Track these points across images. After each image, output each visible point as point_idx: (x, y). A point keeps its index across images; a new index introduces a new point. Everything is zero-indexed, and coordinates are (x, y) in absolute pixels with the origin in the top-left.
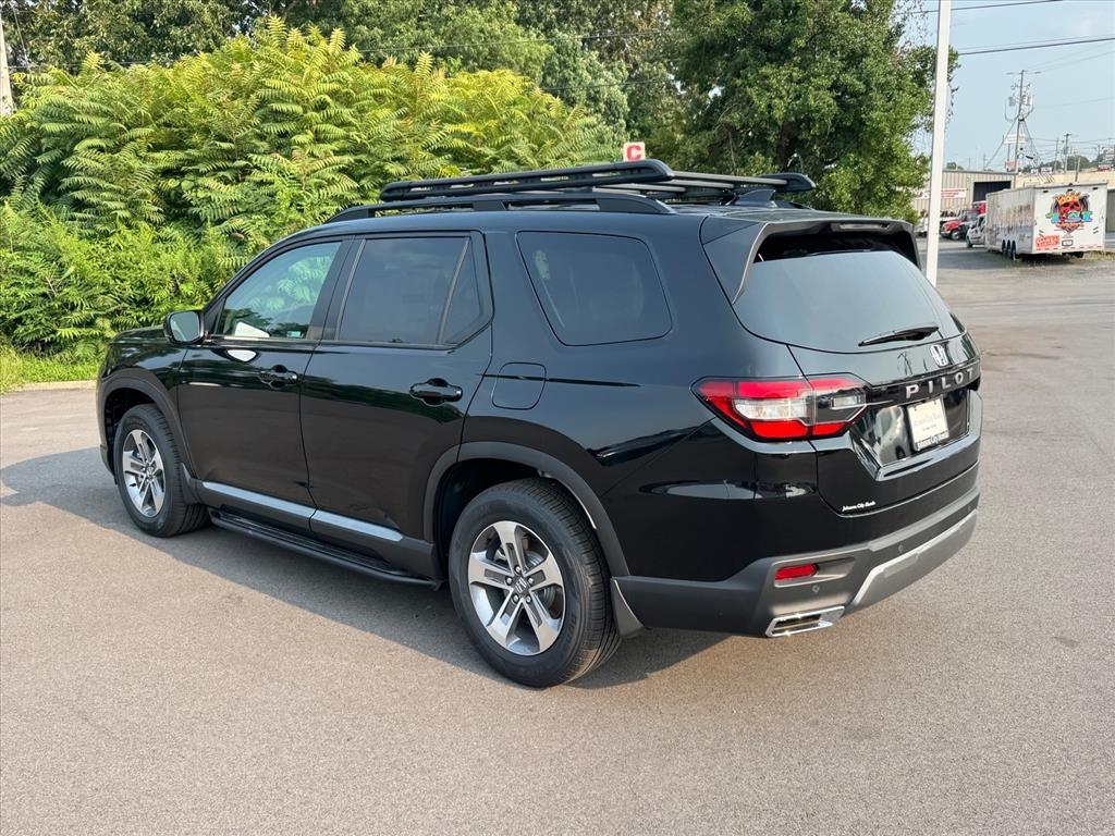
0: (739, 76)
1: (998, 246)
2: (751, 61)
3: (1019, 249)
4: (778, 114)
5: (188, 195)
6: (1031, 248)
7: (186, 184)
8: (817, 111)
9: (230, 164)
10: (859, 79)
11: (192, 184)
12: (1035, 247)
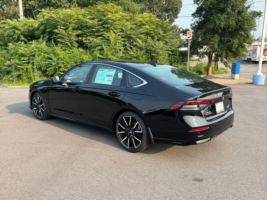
0: (211, 16)
1: (246, 59)
2: (215, 13)
3: (252, 60)
4: (222, 26)
5: (84, 41)
6: (256, 60)
7: (84, 39)
8: (231, 25)
9: (93, 34)
10: (242, 18)
11: (85, 39)
12: (257, 60)
